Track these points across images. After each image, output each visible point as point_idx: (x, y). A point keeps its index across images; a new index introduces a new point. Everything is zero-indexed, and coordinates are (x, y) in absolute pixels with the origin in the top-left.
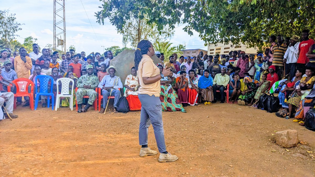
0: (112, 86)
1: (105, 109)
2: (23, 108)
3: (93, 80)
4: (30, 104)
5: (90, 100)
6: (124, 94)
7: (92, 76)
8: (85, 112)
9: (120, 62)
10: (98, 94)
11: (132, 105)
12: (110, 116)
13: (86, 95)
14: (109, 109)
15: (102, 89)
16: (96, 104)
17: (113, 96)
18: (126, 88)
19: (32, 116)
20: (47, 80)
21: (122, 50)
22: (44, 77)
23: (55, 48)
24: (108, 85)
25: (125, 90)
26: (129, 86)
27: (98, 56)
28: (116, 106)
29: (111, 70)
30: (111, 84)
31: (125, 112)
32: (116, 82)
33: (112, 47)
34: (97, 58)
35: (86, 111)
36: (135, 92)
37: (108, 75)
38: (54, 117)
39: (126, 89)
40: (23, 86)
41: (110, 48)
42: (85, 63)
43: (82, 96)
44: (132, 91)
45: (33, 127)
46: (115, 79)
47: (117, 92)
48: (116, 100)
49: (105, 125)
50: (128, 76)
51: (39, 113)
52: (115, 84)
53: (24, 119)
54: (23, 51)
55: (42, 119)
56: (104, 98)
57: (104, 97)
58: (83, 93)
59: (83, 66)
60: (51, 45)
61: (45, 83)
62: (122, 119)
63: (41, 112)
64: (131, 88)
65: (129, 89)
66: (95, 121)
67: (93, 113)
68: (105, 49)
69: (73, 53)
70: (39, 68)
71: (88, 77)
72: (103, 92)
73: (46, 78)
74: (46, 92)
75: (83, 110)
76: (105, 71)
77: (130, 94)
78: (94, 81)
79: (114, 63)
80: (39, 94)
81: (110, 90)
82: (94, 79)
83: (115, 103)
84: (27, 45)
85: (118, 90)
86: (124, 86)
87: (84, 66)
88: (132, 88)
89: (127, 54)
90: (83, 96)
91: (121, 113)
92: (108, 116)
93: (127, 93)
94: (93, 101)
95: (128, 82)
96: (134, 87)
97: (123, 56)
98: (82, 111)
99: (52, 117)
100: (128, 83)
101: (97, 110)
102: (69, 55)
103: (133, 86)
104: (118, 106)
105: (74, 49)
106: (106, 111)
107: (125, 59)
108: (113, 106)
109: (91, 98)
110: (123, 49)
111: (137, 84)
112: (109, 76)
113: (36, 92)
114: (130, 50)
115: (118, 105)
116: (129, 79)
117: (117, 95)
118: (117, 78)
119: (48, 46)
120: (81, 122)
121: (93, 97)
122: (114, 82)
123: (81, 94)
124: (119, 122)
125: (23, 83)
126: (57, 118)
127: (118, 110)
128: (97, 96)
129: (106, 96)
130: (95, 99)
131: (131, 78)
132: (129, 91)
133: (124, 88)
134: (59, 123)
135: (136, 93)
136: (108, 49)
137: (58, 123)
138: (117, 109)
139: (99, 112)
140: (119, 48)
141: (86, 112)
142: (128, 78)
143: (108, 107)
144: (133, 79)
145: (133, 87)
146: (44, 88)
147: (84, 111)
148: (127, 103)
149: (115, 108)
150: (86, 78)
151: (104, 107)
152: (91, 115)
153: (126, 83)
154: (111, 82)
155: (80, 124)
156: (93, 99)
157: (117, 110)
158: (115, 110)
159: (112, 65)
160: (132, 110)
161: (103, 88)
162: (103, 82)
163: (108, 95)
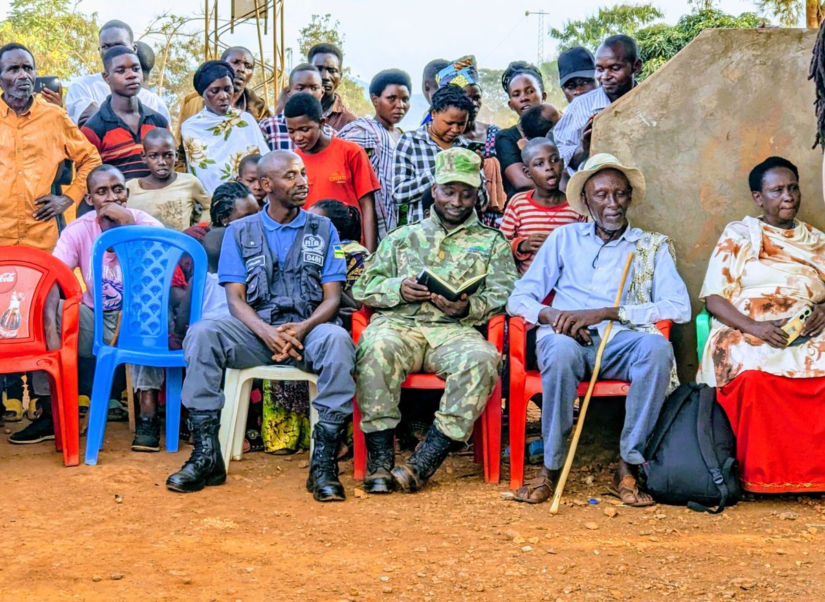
0: (610, 305)
1: (554, 476)
2: (13, 449)
3: (471, 262)
4: (56, 425)
5: (448, 407)
6: (695, 366)
7: (469, 231)
8: (413, 488)
9: (667, 125)
10: (507, 363)
11: (757, 453)
12: (592, 525)
13: (424, 371)
14: (584, 474)
15: (537, 328)
16: (497, 436)
17: (613, 380)
18: (714, 321)
19: (71, 508)
20: (164, 263)
21: (676, 34)
22: (150, 242)
23: (212, 38)
24: (582, 298)
25: (708, 332)
26: (741, 308)
27: (522, 86)
28: (638, 458)
29: (599, 184)
30: (603, 291)
31: (707, 501)
32: (639, 273)
33: (602, 14)
34: (516, 100)
35: (421, 482)
36: (788, 350)
37: (581, 225)
38: (206, 515)
39: (719, 327)
40: (15, 304)
41: (586, 26)
42: (416, 141)
43: (396, 377)
44: (765, 346)
45: (76, 580)
46: (633, 249)
47: (643, 349)
48: (638, 410)
49: (560, 591)
50: (731, 233)
51: (116, 486)
52: (629, 292)
53: (19, 523)
54: (15, 68)
55: (130, 526)
56: (552, 394)
57: (553, 387)
58: (404, 354)
59: (403, 165)
60: (182, 21)
61: (155, 282)
62: (683, 558)
63: (128, 477)
64: (750, 320)
65: (738, 325)
66: (489, 561)
67: (471, 502)
68: (555, 33)
69: (331, 70)
70: (113, 178)
71: (440, 235)
72: (543, 347)
73: (157, 246)
74: (159, 341)
75: (401, 476)
76: (553, 196)
77: (749, 366)
78: (480, 266)
79: (624, 134)
80: (113, 356)
81: (595, 332)
82: (477, 249)
83: (628, 432)
84: (32, 23)
85: (654, 331)
86: (700, 306)
87: (407, 161)
88: (760, 317)
89: (722, 62)
90: (405, 371)
91: (676, 510)
92: (582, 527)
93: (720, 356)
94: (469, 416)
95: (726, 272)
96: (782, 315)
97: (693, 82)
98: (392, 486)
99: (199, 517)
100: (730, 280)
101: (501, 479)
102: (313, 86)
103: (767, 308)
104: (655, 458)
105: (332, 39)
106: (565, 492)
107: (706, 96)
108: (616, 458)
109: (458, 391)
110: (689, 25)
111: (804, 293)
112: (587, 228)
113: (96, 343)
114: (747, 32)
115: (652, 446)
116: (736, 250)
117: (650, 372)
118: (642, 245)
119: (158, 26)
120: (390, 560)
121: (469, 381)
122: (620, 272)
123: (391, 361)
124: (665, 574)
125: (11, 279)
126: (230, 524)
127: (654, 482)
128: (497, 378)
129: (563, 381)
130: (484, 400)
131: (757, 247)
132: (742, 343)
133: (702, 320)
134: (241, 560)
135: (795, 356)
136: (571, 31)
137: (234, 563)
138: (644, 476)
139: (510, 494)
140: (657, 21)
141: (424, 495)
142: (729, 241)
143: (576, 459)
144: (768, 251)
145: (769, 316)
146: (145, 316)
147: (412, 482)
148: (721, 436)
149: (634, 469)
150: (424, 245)
151: (549, 462)
152: (455, 514)
153: (713, 285)
154: (602, 272)
155: (386, 579)
156: (472, 400)
157: (643, 489)
158: (628, 481)
159: (609, 148)
160: (767, 487)
161: (543, 320)
162: (539, 277)
163: (582, 372)
